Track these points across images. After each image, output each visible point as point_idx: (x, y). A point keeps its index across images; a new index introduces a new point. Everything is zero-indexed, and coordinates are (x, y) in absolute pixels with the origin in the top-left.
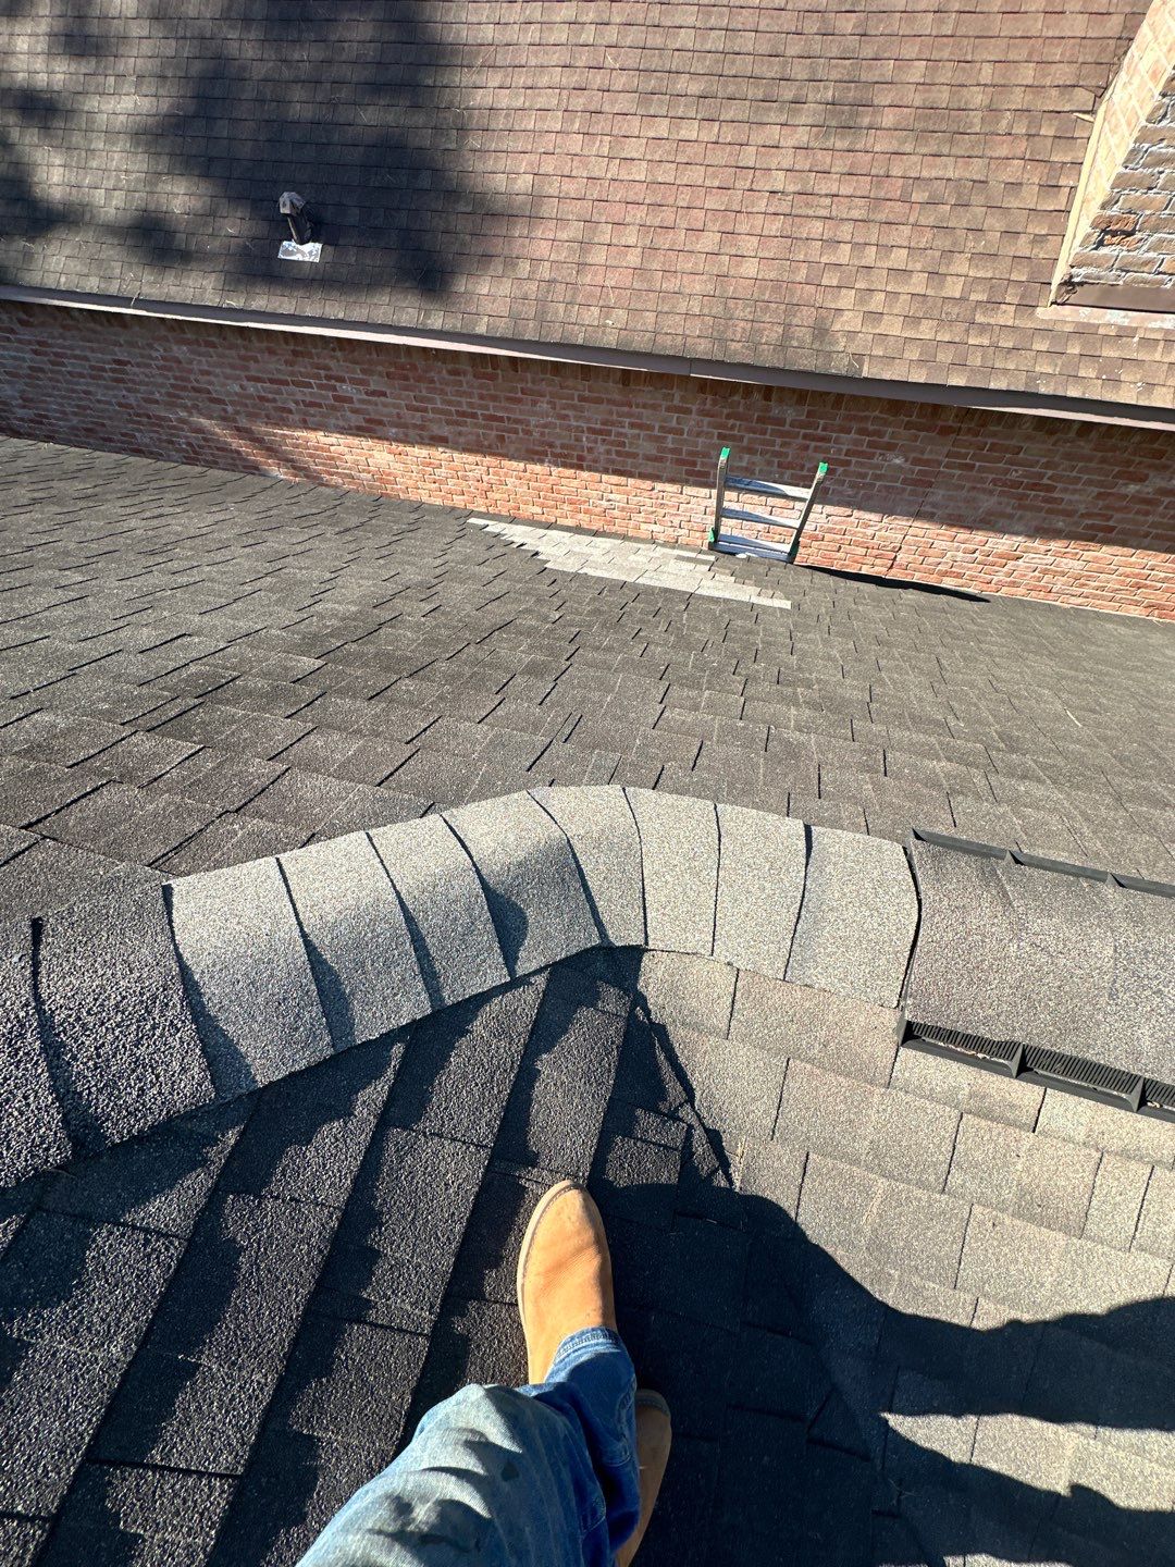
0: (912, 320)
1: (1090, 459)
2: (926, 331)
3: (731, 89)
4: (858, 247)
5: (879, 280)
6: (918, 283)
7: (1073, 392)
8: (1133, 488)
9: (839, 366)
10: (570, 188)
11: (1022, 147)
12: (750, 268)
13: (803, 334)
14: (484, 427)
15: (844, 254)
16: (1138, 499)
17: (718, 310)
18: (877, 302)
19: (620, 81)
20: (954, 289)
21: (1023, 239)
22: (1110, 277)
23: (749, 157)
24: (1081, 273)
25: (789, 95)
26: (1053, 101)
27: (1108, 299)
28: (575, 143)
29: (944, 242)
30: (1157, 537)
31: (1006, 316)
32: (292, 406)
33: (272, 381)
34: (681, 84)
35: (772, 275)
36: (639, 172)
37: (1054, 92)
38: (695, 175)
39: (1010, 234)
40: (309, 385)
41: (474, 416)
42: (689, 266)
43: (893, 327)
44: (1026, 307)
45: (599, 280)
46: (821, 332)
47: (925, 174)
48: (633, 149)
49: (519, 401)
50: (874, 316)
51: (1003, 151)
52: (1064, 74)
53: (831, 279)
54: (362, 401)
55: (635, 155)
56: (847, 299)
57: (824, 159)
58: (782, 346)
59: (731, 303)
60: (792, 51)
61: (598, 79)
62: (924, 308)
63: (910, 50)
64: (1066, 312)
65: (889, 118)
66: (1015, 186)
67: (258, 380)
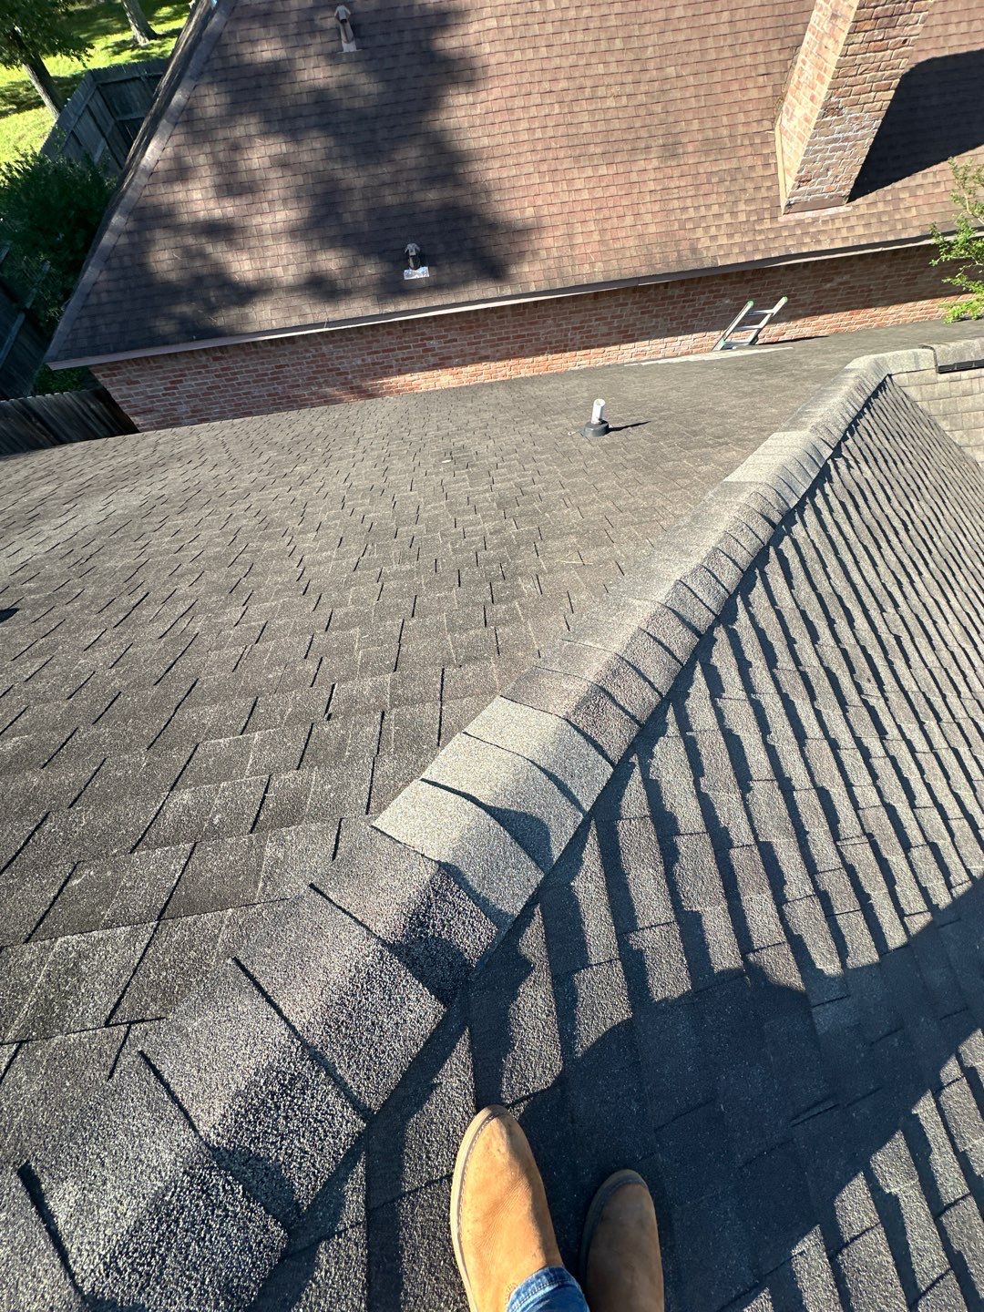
0: (730, 236)
1: (809, 278)
2: (737, 239)
3: (616, 148)
4: (697, 208)
5: (710, 220)
6: (727, 218)
7: (805, 250)
8: (829, 285)
9: (708, 264)
10: (555, 210)
11: (749, 150)
12: (652, 229)
13: (687, 253)
14: (513, 343)
15: (691, 213)
16: (830, 290)
17: (645, 251)
18: (713, 231)
19: (562, 154)
20: (742, 217)
21: (763, 190)
22: (804, 198)
23: (634, 177)
24: (793, 200)
25: (643, 146)
26: (755, 127)
27: (805, 207)
28: (550, 188)
29: (732, 198)
30: (841, 305)
31: (767, 224)
32: (394, 363)
33: (384, 351)
34: (592, 149)
35: (663, 230)
36: (585, 195)
37: (755, 124)
38: (613, 190)
39: (757, 189)
40: (409, 347)
41: (508, 338)
42: (624, 235)
43: (723, 240)
44: (774, 218)
45: (583, 250)
46: (694, 250)
47: (714, 170)
48: (579, 184)
49: (536, 323)
50: (713, 238)
51: (742, 153)
52: (756, 115)
53: (689, 225)
54: (440, 348)
55: (580, 187)
56: (700, 232)
57: (669, 171)
58: (679, 261)
59: (650, 247)
60: (638, 124)
61: (550, 155)
62: (733, 229)
63: (689, 116)
64: (790, 216)
65: (690, 148)
66: (752, 168)
67: (376, 352)
